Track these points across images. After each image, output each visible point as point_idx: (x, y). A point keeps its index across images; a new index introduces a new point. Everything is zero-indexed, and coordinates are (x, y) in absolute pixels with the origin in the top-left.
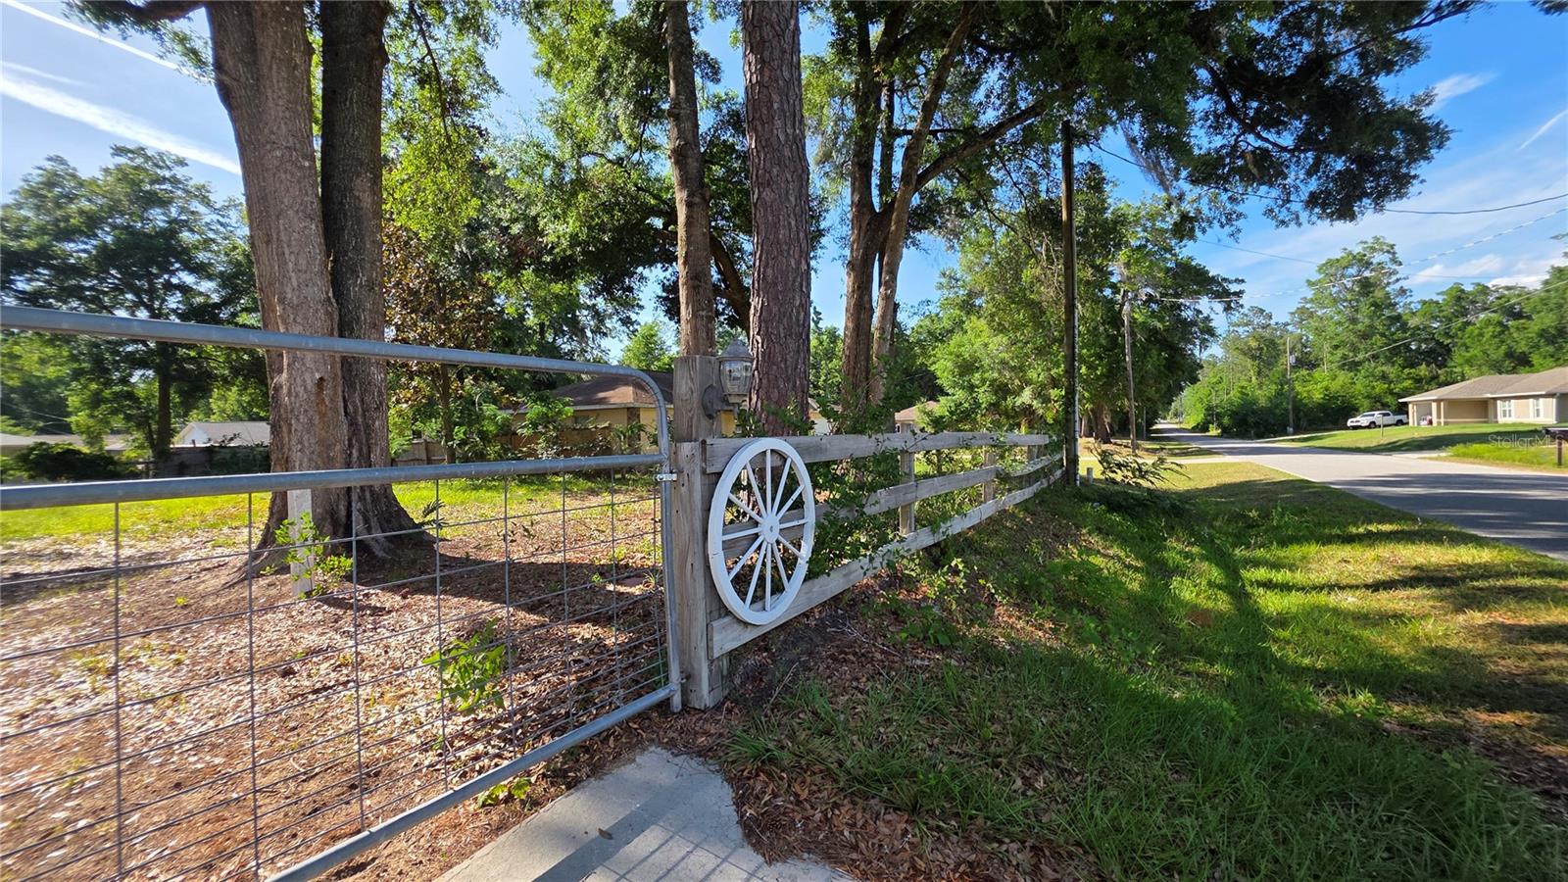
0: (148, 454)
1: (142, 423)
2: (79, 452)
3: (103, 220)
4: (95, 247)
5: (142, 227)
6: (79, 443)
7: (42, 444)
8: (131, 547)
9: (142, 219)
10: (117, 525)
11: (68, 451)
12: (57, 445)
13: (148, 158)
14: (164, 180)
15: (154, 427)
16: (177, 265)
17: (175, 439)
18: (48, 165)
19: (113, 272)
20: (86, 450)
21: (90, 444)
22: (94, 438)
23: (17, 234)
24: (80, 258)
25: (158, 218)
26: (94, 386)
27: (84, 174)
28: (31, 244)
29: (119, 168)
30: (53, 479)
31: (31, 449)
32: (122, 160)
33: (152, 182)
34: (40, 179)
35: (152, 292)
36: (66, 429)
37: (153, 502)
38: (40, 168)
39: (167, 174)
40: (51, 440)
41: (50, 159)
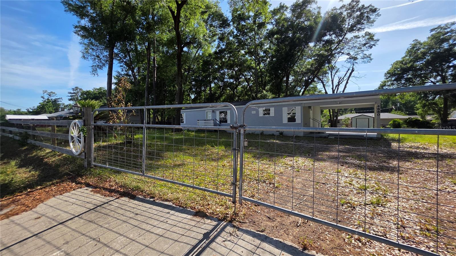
0: (439, 121)
1: (438, 112)
2: (420, 120)
3: (427, 53)
4: (425, 61)
5: (440, 51)
6: (419, 118)
7: (410, 118)
8: (445, 149)
9: (439, 48)
10: (438, 142)
11: (417, 119)
12: (414, 118)
13: (441, 28)
14: (448, 32)
15: (442, 112)
16: (452, 59)
17: (449, 116)
18: (413, 43)
19: (430, 67)
20: (421, 120)
21: (422, 118)
22: (423, 117)
23: (406, 64)
24: (421, 66)
25: (446, 46)
26: (424, 102)
27: (422, 42)
28: (409, 65)
29: (432, 35)
30: (413, 127)
31: (407, 119)
32: (433, 32)
33: (443, 35)
34: (410, 48)
35: (443, 71)
36: (416, 114)
37: (447, 136)
38: (410, 44)
39: (449, 30)
40: (412, 117)
41: (413, 41)
